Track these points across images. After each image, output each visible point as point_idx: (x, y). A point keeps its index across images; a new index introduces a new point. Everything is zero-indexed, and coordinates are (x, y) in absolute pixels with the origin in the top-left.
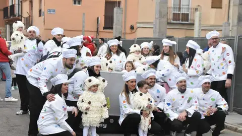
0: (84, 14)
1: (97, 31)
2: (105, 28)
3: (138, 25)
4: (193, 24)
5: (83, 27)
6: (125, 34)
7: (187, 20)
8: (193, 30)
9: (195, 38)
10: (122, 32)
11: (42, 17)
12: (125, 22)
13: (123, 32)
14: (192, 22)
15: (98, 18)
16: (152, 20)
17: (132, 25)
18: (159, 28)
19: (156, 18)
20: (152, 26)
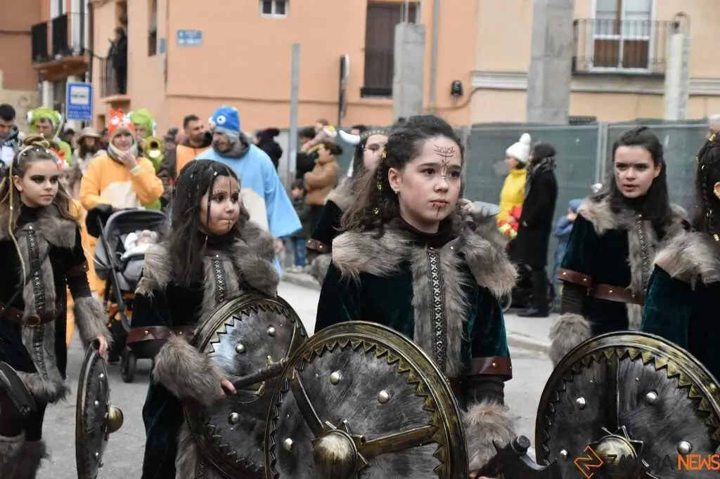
0: (296, 47)
1: (341, 104)
2: (365, 92)
3: (478, 82)
4: (659, 78)
5: (295, 88)
7: (644, 64)
8: (661, 95)
9: (669, 122)
10: (421, 103)
11: (159, 57)
12: (433, 71)
13: (426, 104)
14: (659, 69)
15: (342, 61)
16: (524, 66)
17: (457, 83)
18: (546, 92)
19: (533, 59)
20: (522, 84)
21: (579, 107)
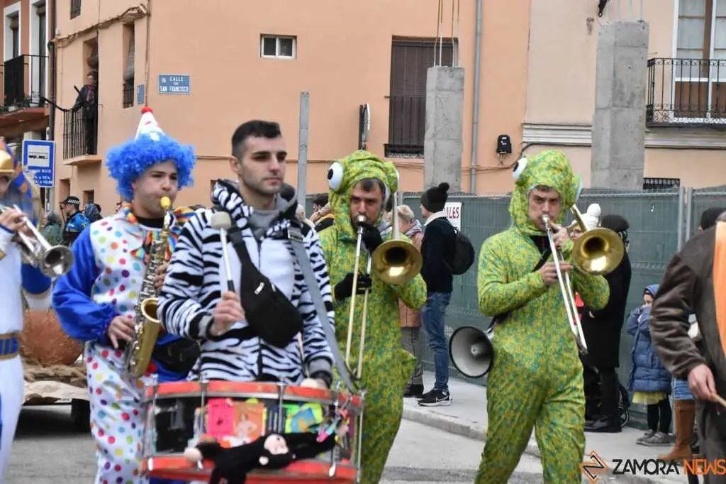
0: (304, 95)
2: (390, 150)
3: (530, 136)
5: (303, 147)
6: (474, 171)
11: (137, 107)
12: (474, 123)
13: (465, 164)
15: (363, 111)
16: (587, 117)
17: (505, 138)
18: (615, 149)
19: (597, 109)
20: (586, 138)
21: (656, 166)
